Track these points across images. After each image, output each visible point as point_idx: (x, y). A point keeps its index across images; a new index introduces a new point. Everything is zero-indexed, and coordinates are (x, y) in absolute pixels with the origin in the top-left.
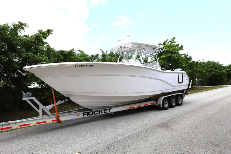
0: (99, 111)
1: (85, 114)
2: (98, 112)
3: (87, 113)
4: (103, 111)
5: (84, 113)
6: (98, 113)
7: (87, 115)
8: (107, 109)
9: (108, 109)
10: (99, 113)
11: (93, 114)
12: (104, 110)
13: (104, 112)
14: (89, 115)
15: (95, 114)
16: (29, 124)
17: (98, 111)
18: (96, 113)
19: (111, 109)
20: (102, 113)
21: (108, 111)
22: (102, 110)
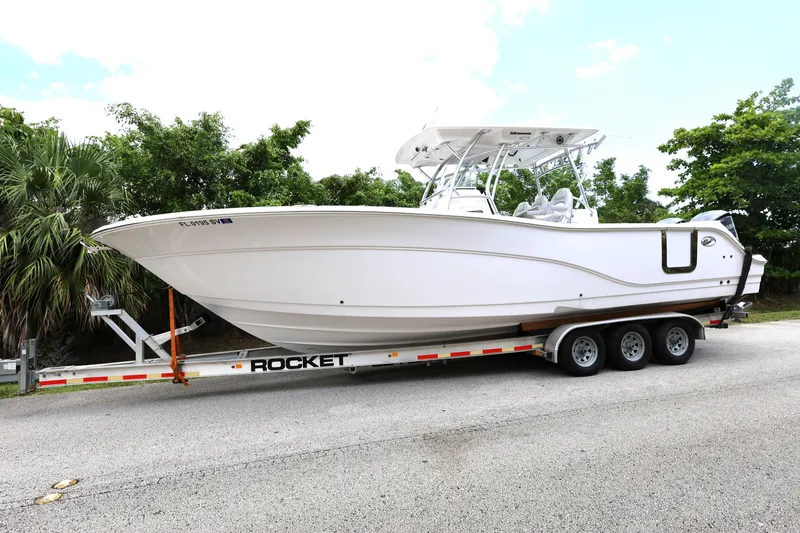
0: (305, 358)
1: (256, 364)
2: (301, 363)
3: (264, 361)
4: (317, 361)
5: (253, 362)
6: (300, 366)
7: (265, 369)
8: (331, 356)
9: (336, 356)
10: (305, 366)
11: (282, 367)
12: (322, 358)
13: (322, 365)
14: (271, 368)
15: (289, 367)
16: (106, 378)
17: (299, 359)
18: (293, 363)
19: (346, 355)
20: (315, 365)
21: (336, 361)
22: (314, 358)
